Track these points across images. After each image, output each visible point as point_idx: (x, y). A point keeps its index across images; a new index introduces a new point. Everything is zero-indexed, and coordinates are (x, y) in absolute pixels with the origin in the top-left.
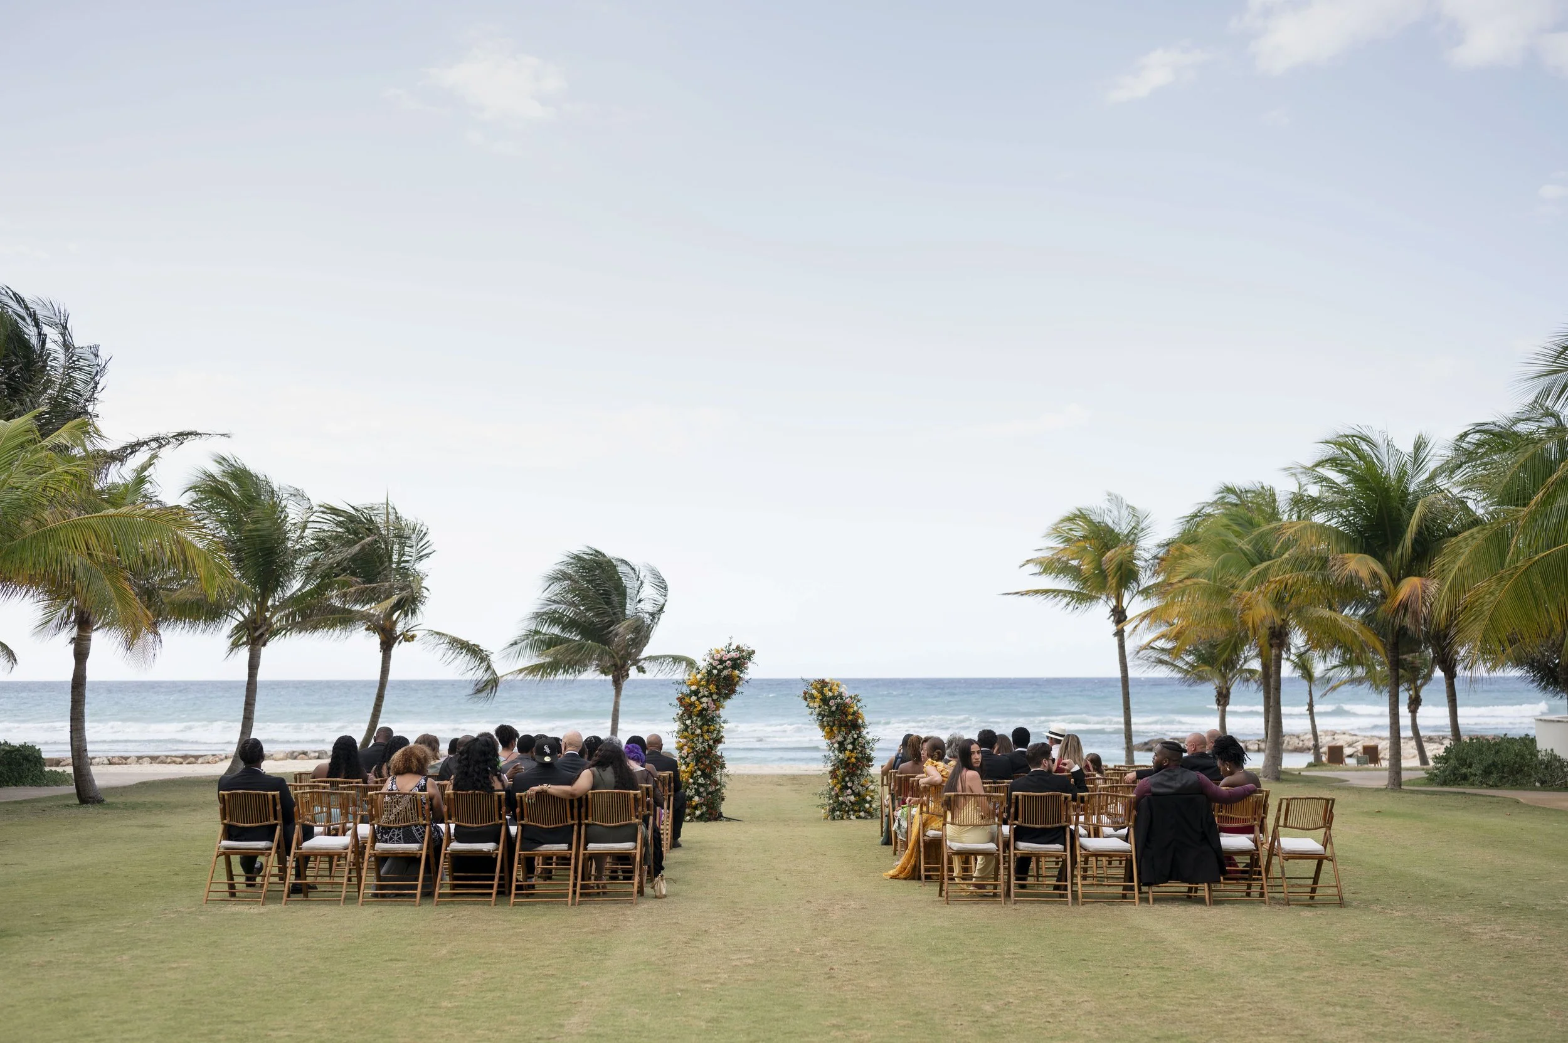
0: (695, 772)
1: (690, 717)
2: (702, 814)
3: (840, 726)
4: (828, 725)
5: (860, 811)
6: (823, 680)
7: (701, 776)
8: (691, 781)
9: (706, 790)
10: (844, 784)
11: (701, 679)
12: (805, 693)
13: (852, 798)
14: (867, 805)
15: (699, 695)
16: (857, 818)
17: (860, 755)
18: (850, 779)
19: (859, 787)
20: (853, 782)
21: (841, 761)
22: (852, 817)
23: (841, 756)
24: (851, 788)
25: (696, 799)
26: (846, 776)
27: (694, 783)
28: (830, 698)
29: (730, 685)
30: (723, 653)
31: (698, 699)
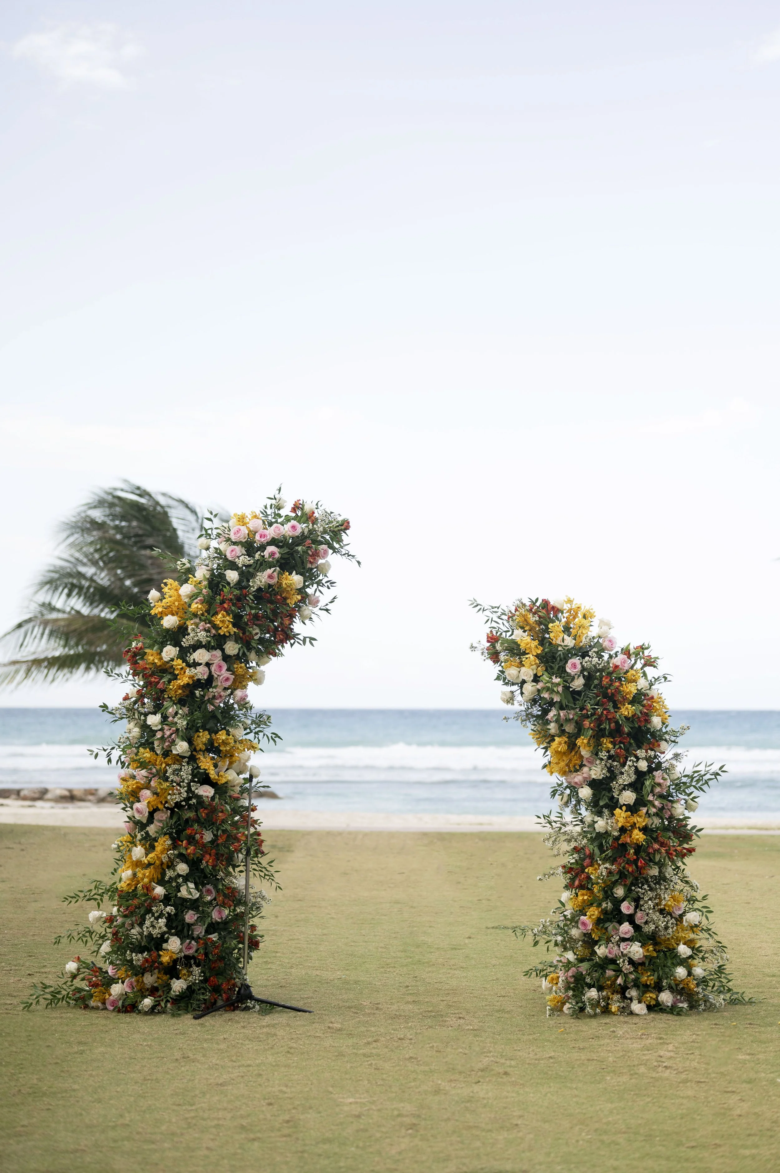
0: (171, 865)
1: (157, 709)
2: (189, 993)
3: (598, 735)
4: (562, 732)
5: (659, 988)
6: (546, 604)
7: (186, 879)
8: (159, 891)
9: (203, 916)
10: (608, 905)
11: (193, 597)
12: (493, 639)
13: (636, 950)
14: (681, 972)
15: (186, 642)
16: (650, 1008)
17: (657, 821)
18: (629, 891)
19: (656, 916)
20: (637, 901)
21: (600, 838)
22: (638, 1007)
23: (601, 824)
24: (631, 919)
25: (174, 944)
26: (615, 883)
27: (167, 900)
28: (570, 653)
29: (275, 614)
30: (256, 524)
31: (184, 653)
